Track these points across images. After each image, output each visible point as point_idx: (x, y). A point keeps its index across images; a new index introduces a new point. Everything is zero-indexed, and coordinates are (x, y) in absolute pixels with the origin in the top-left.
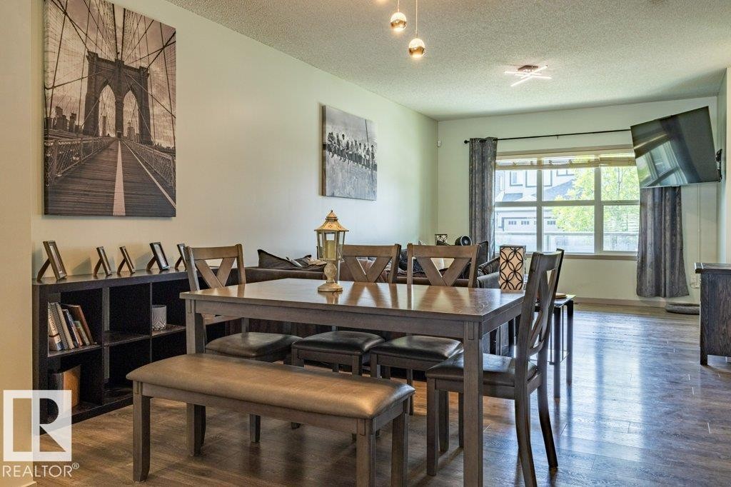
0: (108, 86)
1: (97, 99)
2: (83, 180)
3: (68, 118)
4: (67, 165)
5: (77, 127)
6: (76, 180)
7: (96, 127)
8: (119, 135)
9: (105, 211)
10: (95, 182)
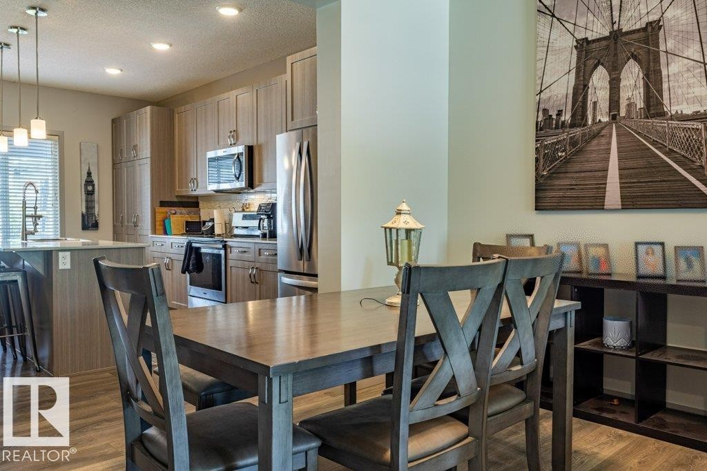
0: (600, 67)
1: (586, 86)
2: (568, 175)
3: (554, 117)
4: (552, 162)
5: (563, 123)
6: (562, 175)
7: (584, 116)
8: (614, 117)
9: (596, 204)
10: (583, 175)
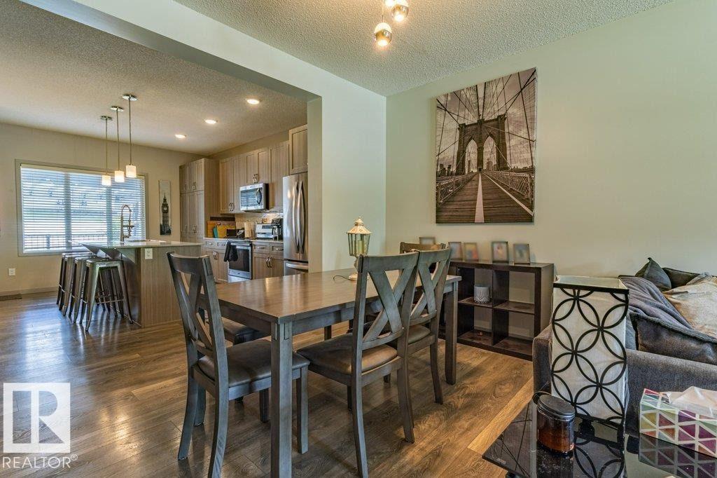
0: (472, 141)
1: (464, 152)
2: (455, 203)
3: (447, 169)
4: (445, 195)
5: (452, 172)
6: (450, 203)
7: (463, 168)
8: (480, 170)
9: (470, 220)
10: (463, 203)
